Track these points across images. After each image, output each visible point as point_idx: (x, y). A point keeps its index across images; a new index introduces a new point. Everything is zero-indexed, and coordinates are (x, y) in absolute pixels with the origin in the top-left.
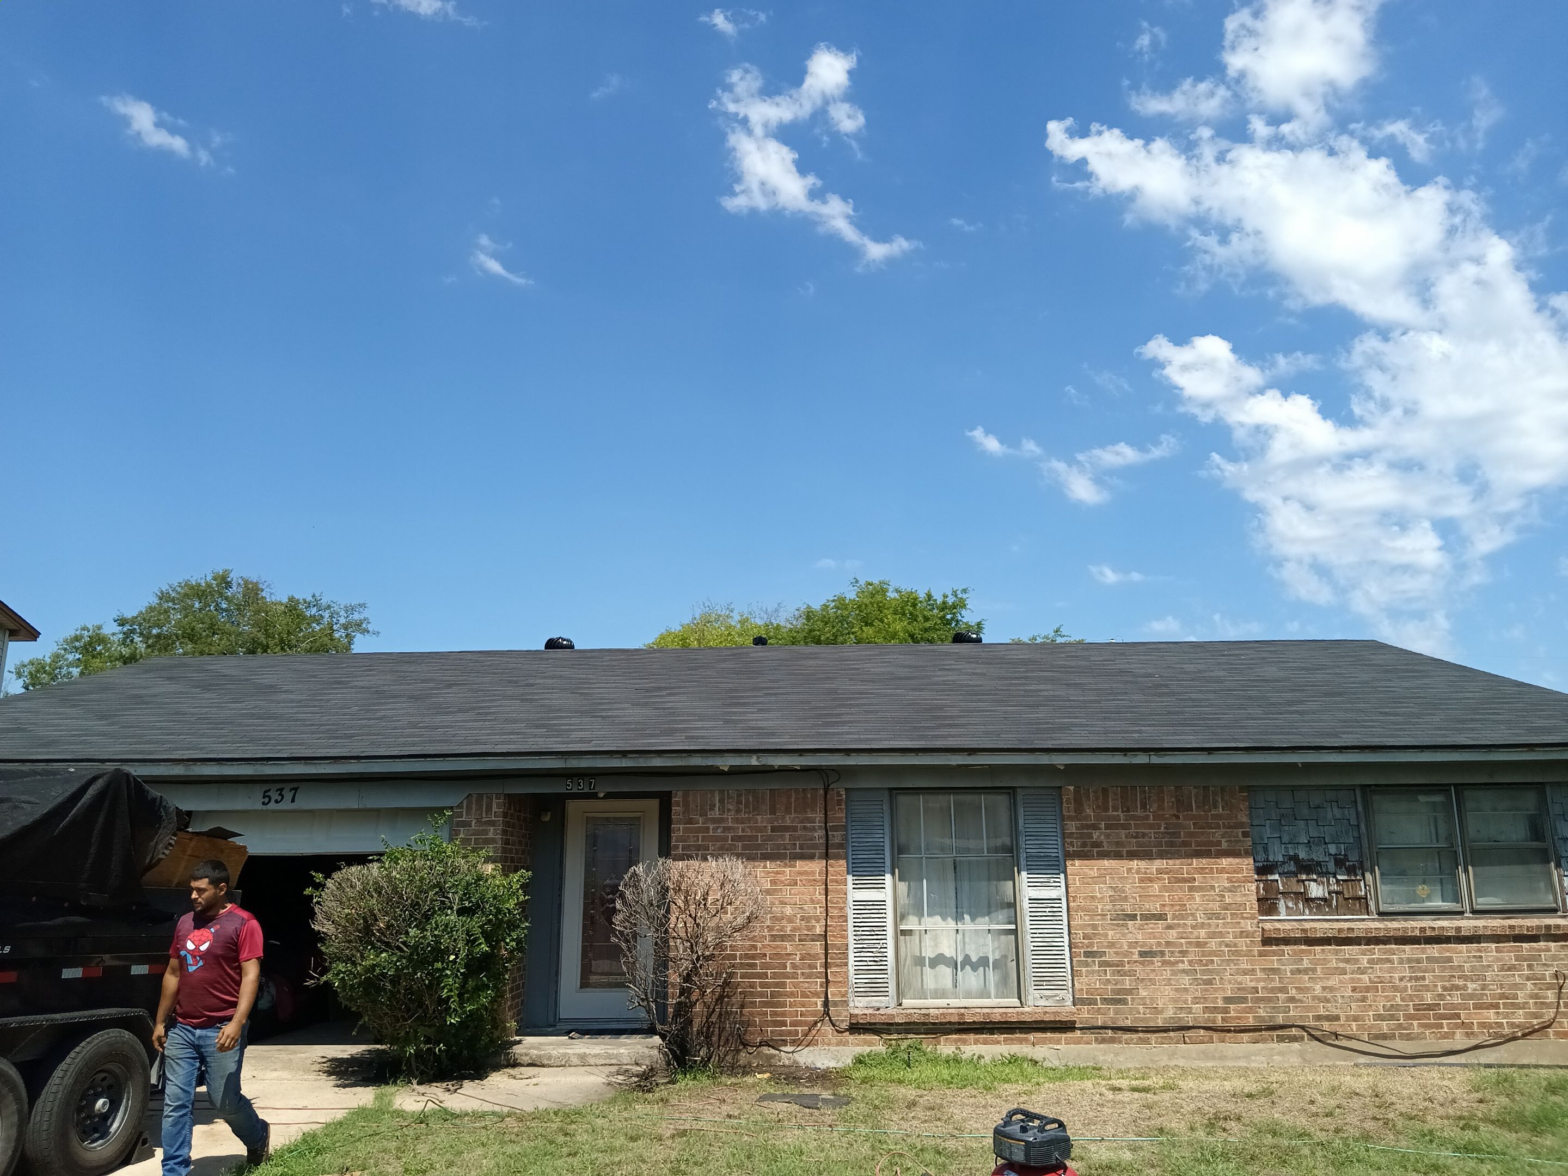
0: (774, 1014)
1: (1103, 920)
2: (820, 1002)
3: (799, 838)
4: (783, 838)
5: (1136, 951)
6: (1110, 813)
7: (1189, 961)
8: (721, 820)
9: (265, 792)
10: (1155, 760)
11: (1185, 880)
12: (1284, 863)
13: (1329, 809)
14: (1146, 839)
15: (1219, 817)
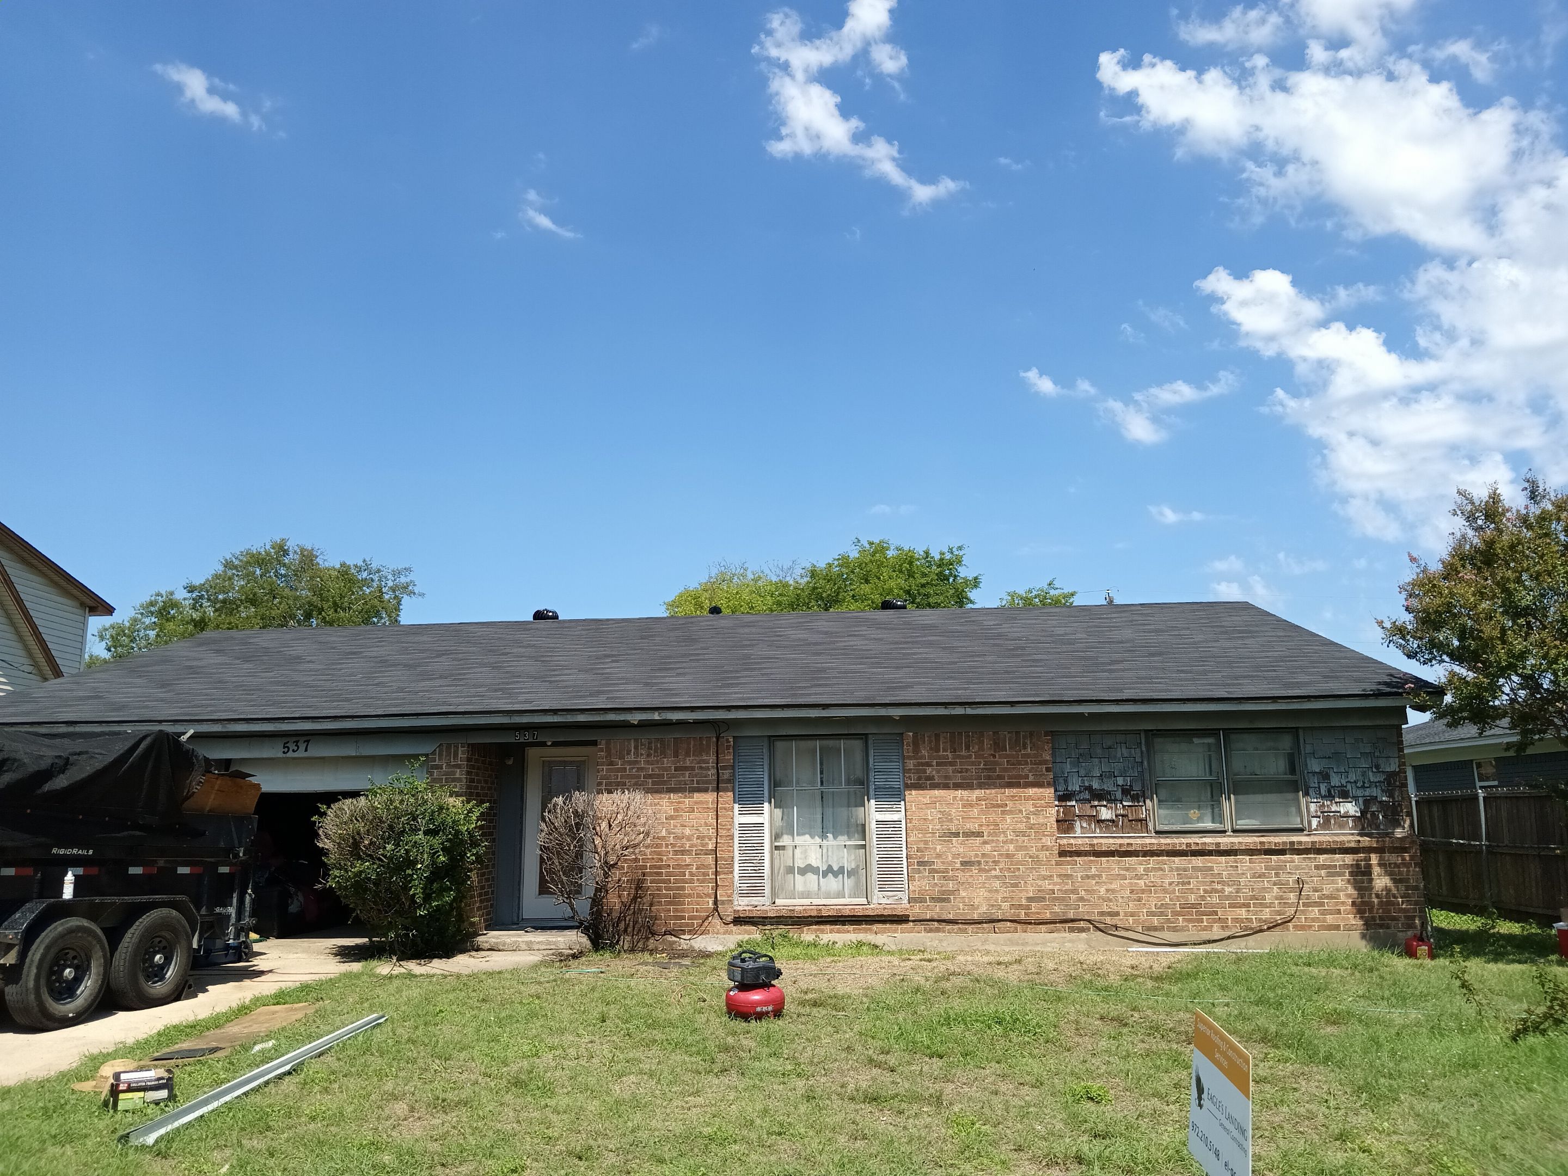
0: (676, 910)
1: (933, 837)
2: (711, 901)
3: (696, 776)
4: (683, 775)
5: (958, 861)
6: (941, 753)
7: (1000, 869)
8: (636, 762)
9: (285, 744)
10: (969, 711)
11: (998, 806)
12: (1080, 792)
13: (1119, 749)
14: (969, 773)
15: (1028, 756)
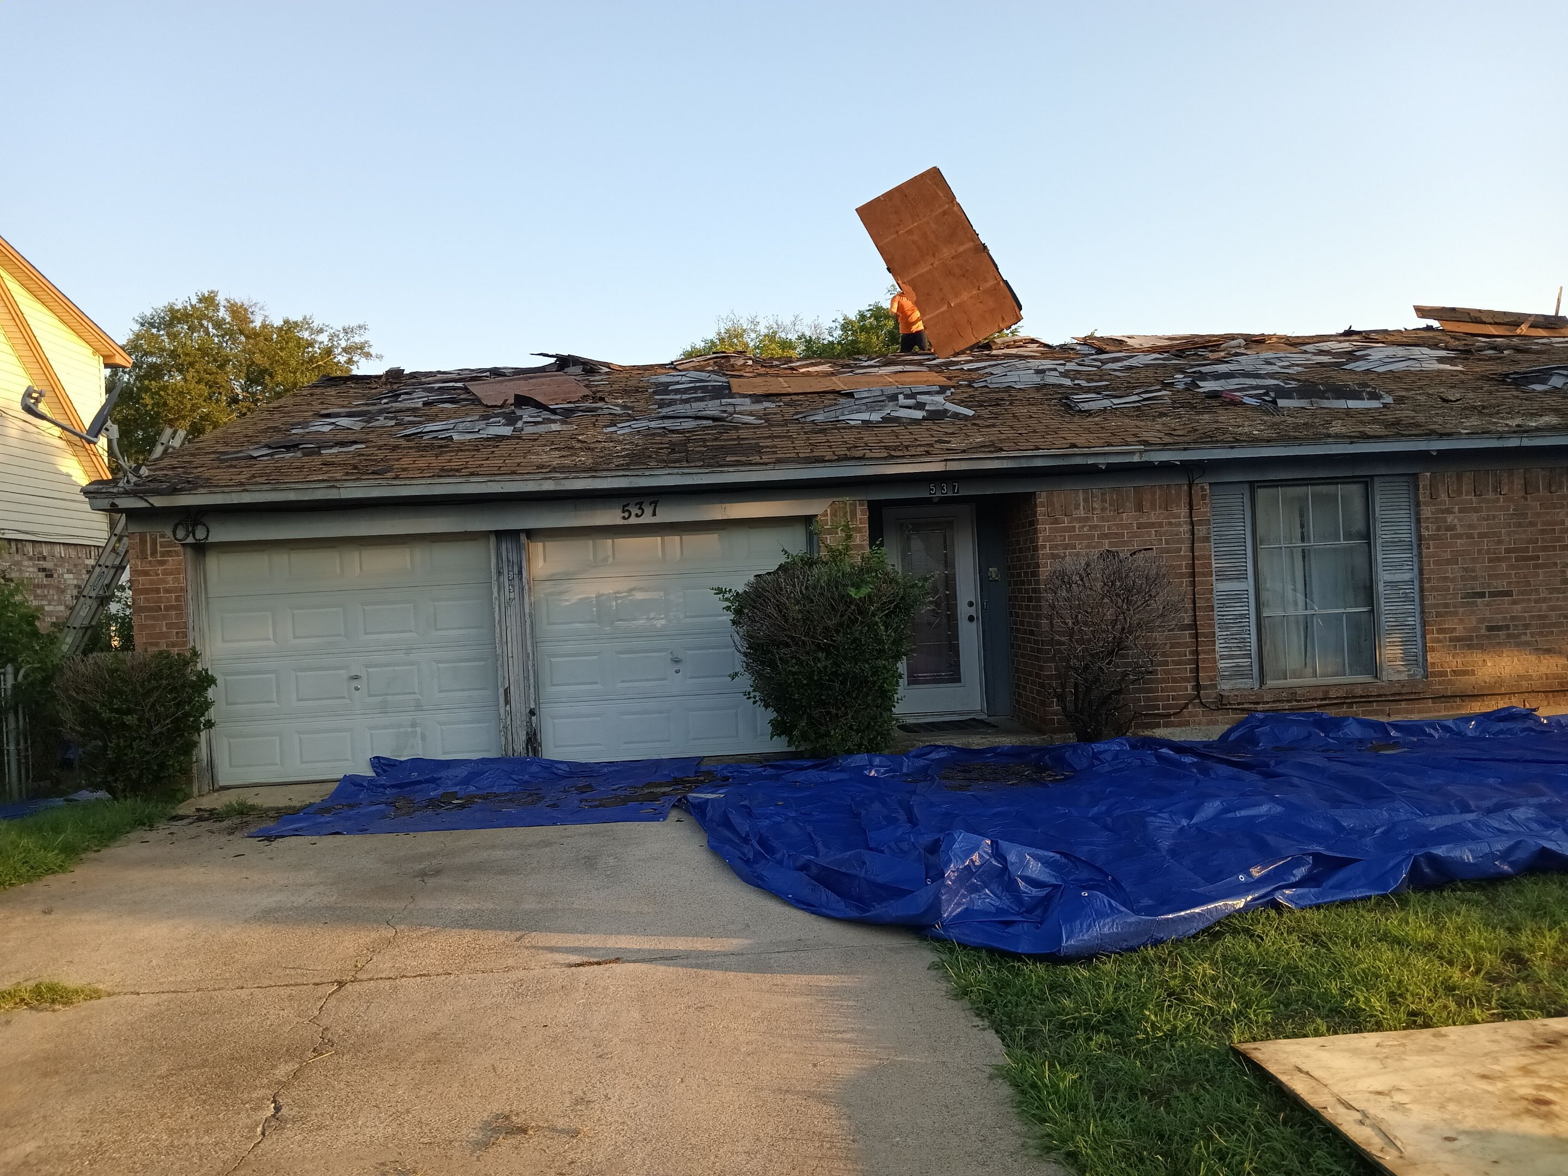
2: (1191, 686)
4: (1149, 534)
5: (1484, 626)
6: (1464, 497)
8: (1087, 519)
9: (624, 506)
10: (1526, 442)
11: (1530, 559)
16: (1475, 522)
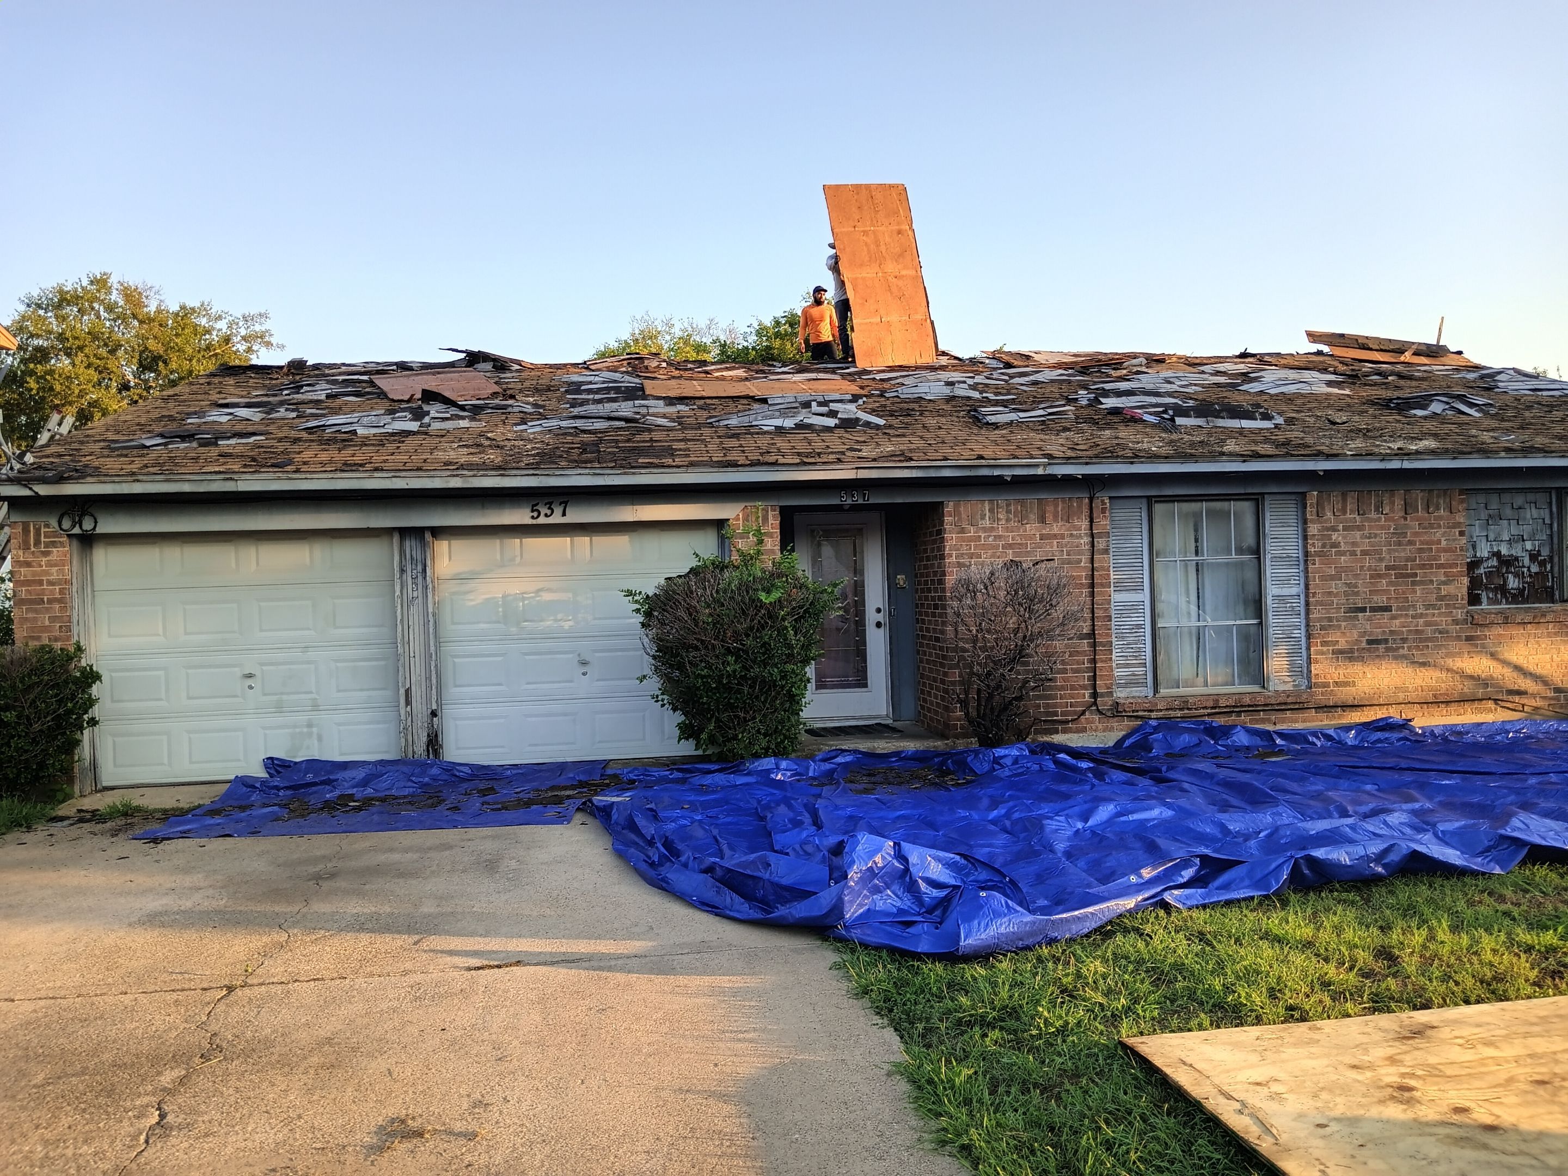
1: (1337, 613)
3: (1066, 545)
4: (1050, 545)
7: (1408, 647)
8: (992, 529)
9: (533, 504)
11: (1408, 576)
13: (1528, 510)
14: (1378, 539)
15: (1440, 518)
16: (1358, 540)
